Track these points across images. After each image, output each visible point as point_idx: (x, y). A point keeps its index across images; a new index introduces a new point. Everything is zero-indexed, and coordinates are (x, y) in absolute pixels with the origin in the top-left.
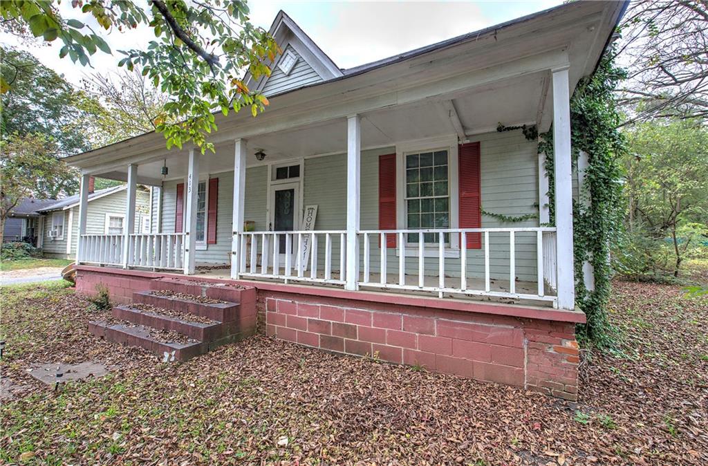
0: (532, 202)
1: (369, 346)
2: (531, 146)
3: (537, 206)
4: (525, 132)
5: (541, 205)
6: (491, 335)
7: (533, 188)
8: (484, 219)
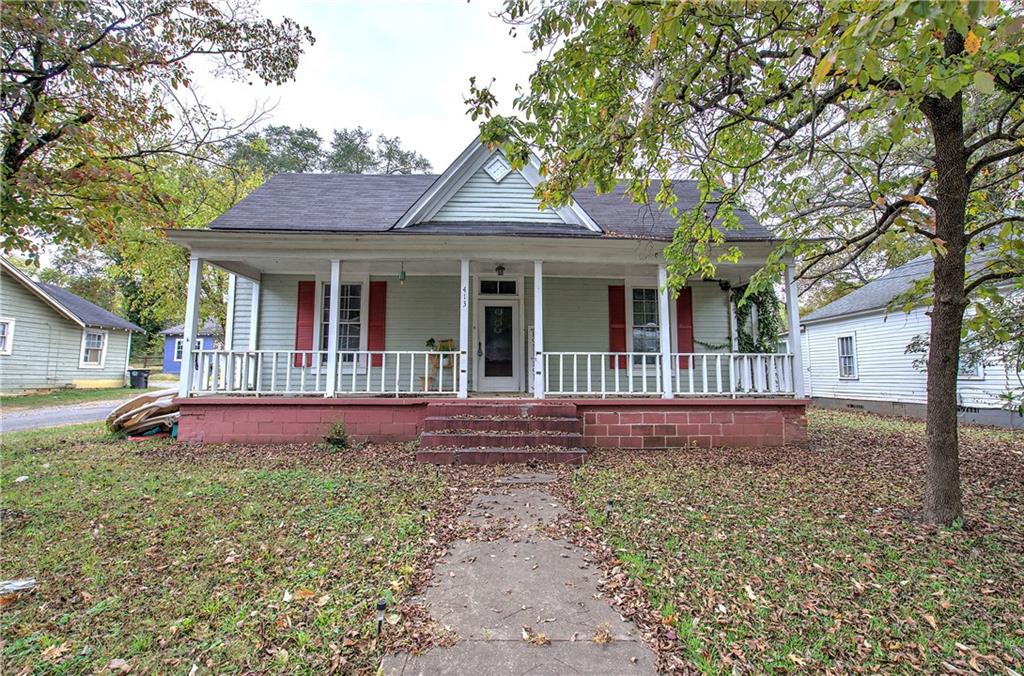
0: (726, 335)
1: (686, 439)
2: (723, 296)
3: (730, 338)
4: (721, 285)
5: (733, 338)
6: (766, 418)
7: (726, 325)
8: (696, 346)
